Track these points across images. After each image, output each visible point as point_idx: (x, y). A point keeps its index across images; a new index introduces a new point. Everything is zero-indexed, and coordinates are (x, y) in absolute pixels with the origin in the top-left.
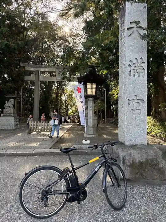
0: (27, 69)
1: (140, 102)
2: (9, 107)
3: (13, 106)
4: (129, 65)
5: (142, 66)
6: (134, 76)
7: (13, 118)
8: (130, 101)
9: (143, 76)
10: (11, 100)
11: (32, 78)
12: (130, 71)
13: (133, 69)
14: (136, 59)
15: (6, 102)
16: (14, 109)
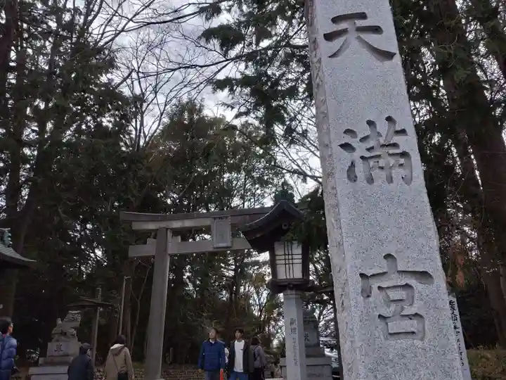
0: (136, 226)
1: (413, 283)
2: (65, 334)
3: (74, 332)
4: (345, 146)
5: (395, 145)
6: (370, 180)
10: (72, 313)
12: (353, 165)
13: (362, 158)
14: (369, 122)
15: (59, 321)
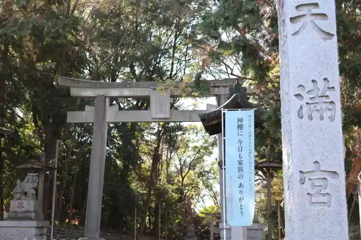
0: (75, 92)
1: (328, 177)
2: (26, 194)
3: (34, 192)
4: (298, 95)
5: (327, 96)
6: (311, 118)
7: (34, 224)
8: (305, 175)
9: (332, 119)
10: (30, 175)
11: (87, 115)
12: (301, 108)
13: (307, 103)
14: (313, 81)
15: (18, 182)
16: (37, 199)
